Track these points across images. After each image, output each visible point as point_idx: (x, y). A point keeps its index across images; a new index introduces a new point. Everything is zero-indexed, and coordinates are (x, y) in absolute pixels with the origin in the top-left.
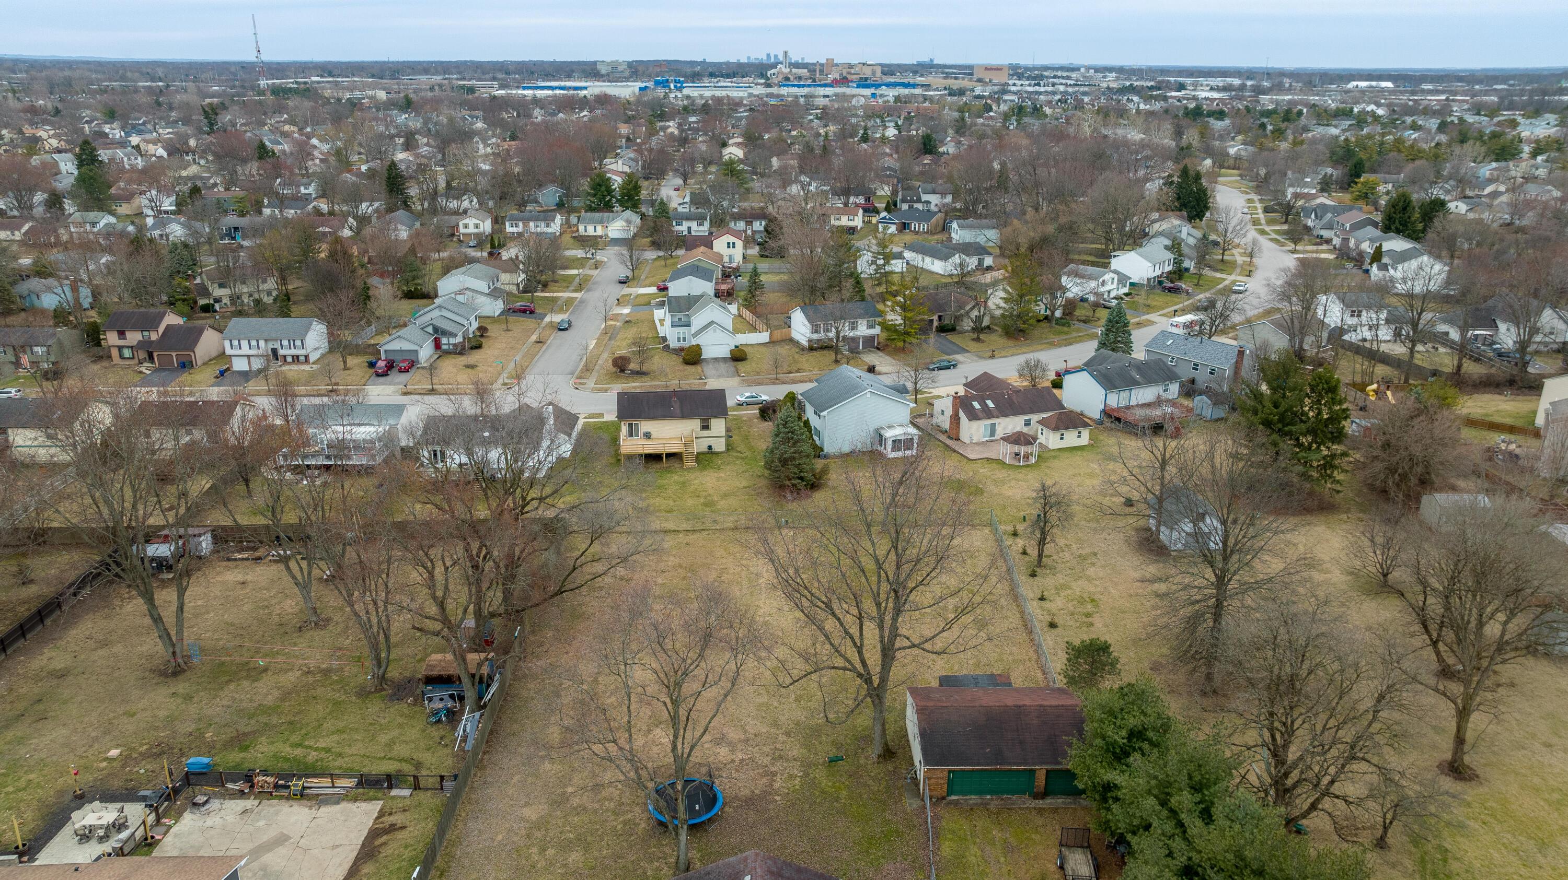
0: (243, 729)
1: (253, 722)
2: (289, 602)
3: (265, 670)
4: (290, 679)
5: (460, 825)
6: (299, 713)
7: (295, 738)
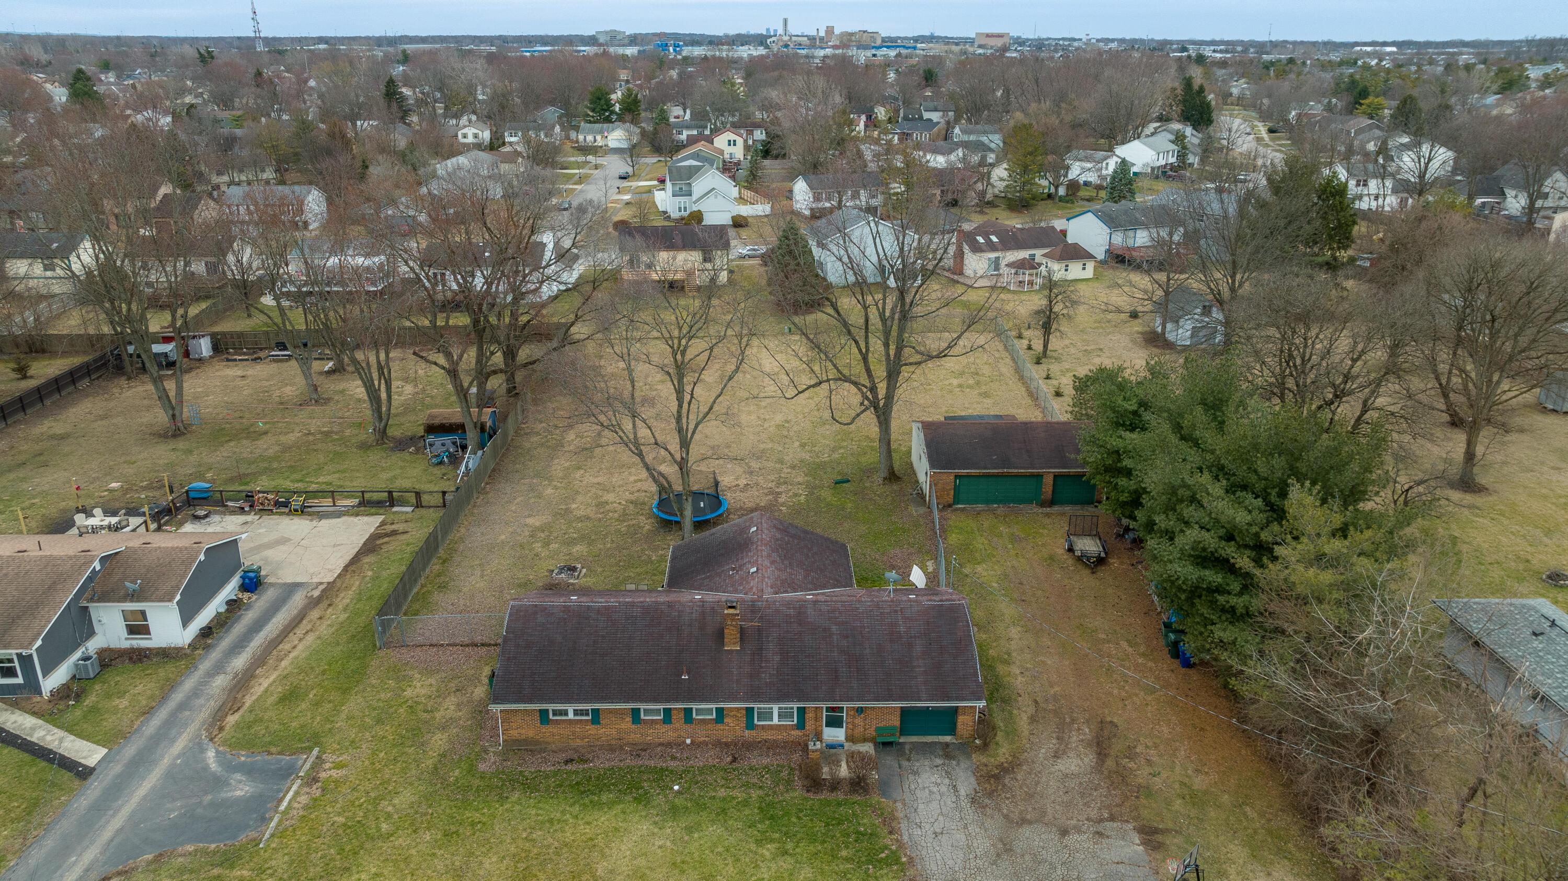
0: (242, 471)
1: (253, 466)
2: (289, 388)
3: (266, 433)
4: (292, 438)
5: (463, 530)
6: (301, 460)
7: (295, 476)
